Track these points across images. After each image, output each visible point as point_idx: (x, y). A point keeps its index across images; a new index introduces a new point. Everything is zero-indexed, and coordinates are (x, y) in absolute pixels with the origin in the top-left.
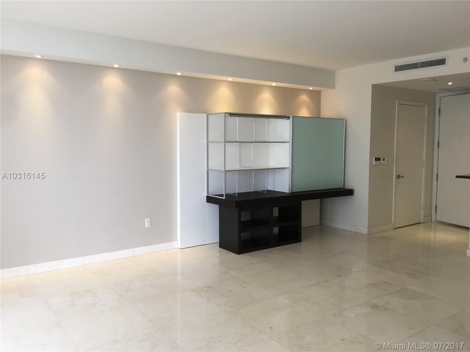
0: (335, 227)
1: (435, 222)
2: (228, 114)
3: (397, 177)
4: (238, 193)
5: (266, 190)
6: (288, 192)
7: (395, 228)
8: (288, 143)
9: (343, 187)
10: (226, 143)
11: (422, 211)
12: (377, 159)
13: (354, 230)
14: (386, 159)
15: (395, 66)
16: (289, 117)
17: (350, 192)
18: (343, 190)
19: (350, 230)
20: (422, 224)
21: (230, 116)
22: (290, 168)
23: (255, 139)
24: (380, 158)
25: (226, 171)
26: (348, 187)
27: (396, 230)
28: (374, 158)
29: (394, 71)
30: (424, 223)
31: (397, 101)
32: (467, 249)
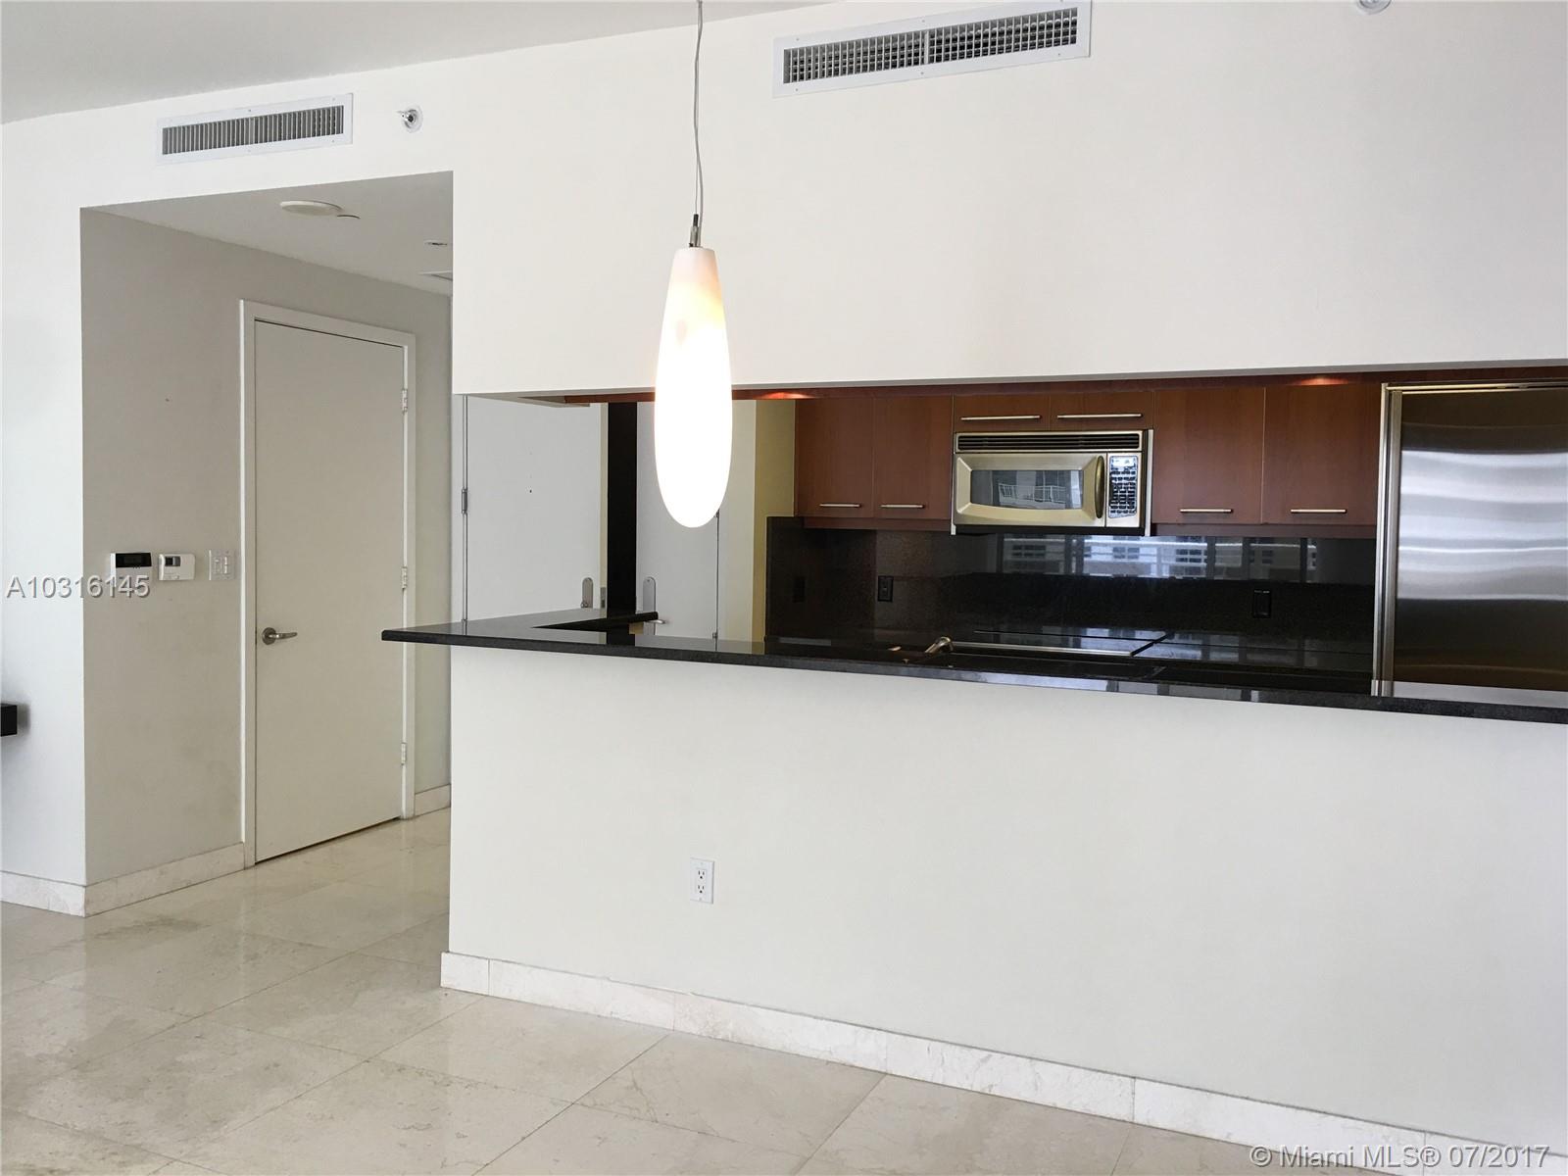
3: (261, 636)
7: (257, 864)
12: (133, 560)
13: (30, 901)
15: (165, 131)
19: (18, 900)
20: (403, 823)
24: (147, 555)
28: (114, 555)
29: (161, 151)
30: (414, 817)
31: (245, 305)
32: (443, 954)
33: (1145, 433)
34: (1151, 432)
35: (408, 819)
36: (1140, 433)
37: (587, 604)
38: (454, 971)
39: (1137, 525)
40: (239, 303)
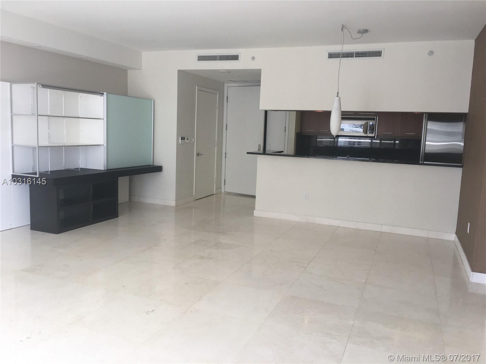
0: (144, 202)
1: (224, 193)
2: (40, 85)
3: (197, 154)
4: (50, 171)
5: (80, 169)
6: (103, 169)
7: (196, 200)
8: (103, 120)
9: (152, 164)
10: (38, 116)
11: (215, 184)
12: (183, 139)
13: (162, 204)
14: (189, 138)
15: (198, 56)
16: (103, 94)
17: (159, 169)
18: (152, 166)
19: (160, 204)
20: (214, 195)
21: (43, 88)
22: (105, 145)
23: (64, 114)
24: (184, 138)
25: (39, 147)
26: (157, 164)
27: (197, 201)
28: (180, 138)
29: (197, 60)
30: (216, 194)
31: (197, 87)
32: (254, 211)
33: (376, 118)
34: (377, 117)
35: (215, 194)
36: (375, 117)
37: (259, 150)
38: (256, 213)
39: (374, 136)
40: (196, 87)
